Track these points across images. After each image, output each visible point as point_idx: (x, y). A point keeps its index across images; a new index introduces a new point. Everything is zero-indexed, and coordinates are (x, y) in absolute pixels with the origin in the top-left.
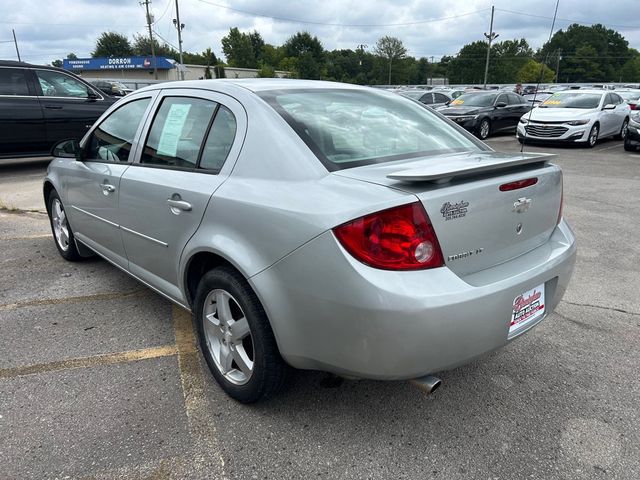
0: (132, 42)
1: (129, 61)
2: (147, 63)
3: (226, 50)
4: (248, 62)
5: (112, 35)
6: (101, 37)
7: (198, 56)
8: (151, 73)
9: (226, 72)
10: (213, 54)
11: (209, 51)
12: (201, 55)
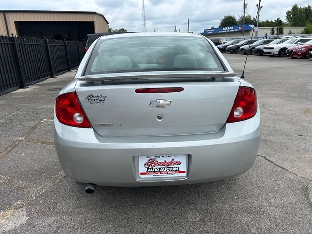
0: (238, 19)
1: (232, 28)
2: (240, 28)
3: (288, 18)
4: (300, 23)
5: (229, 16)
6: (223, 18)
7: (272, 22)
8: (242, 33)
9: (284, 30)
10: (281, 20)
11: (278, 19)
12: (274, 22)
